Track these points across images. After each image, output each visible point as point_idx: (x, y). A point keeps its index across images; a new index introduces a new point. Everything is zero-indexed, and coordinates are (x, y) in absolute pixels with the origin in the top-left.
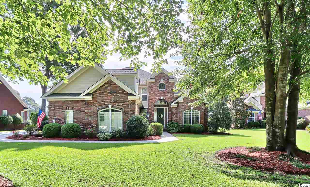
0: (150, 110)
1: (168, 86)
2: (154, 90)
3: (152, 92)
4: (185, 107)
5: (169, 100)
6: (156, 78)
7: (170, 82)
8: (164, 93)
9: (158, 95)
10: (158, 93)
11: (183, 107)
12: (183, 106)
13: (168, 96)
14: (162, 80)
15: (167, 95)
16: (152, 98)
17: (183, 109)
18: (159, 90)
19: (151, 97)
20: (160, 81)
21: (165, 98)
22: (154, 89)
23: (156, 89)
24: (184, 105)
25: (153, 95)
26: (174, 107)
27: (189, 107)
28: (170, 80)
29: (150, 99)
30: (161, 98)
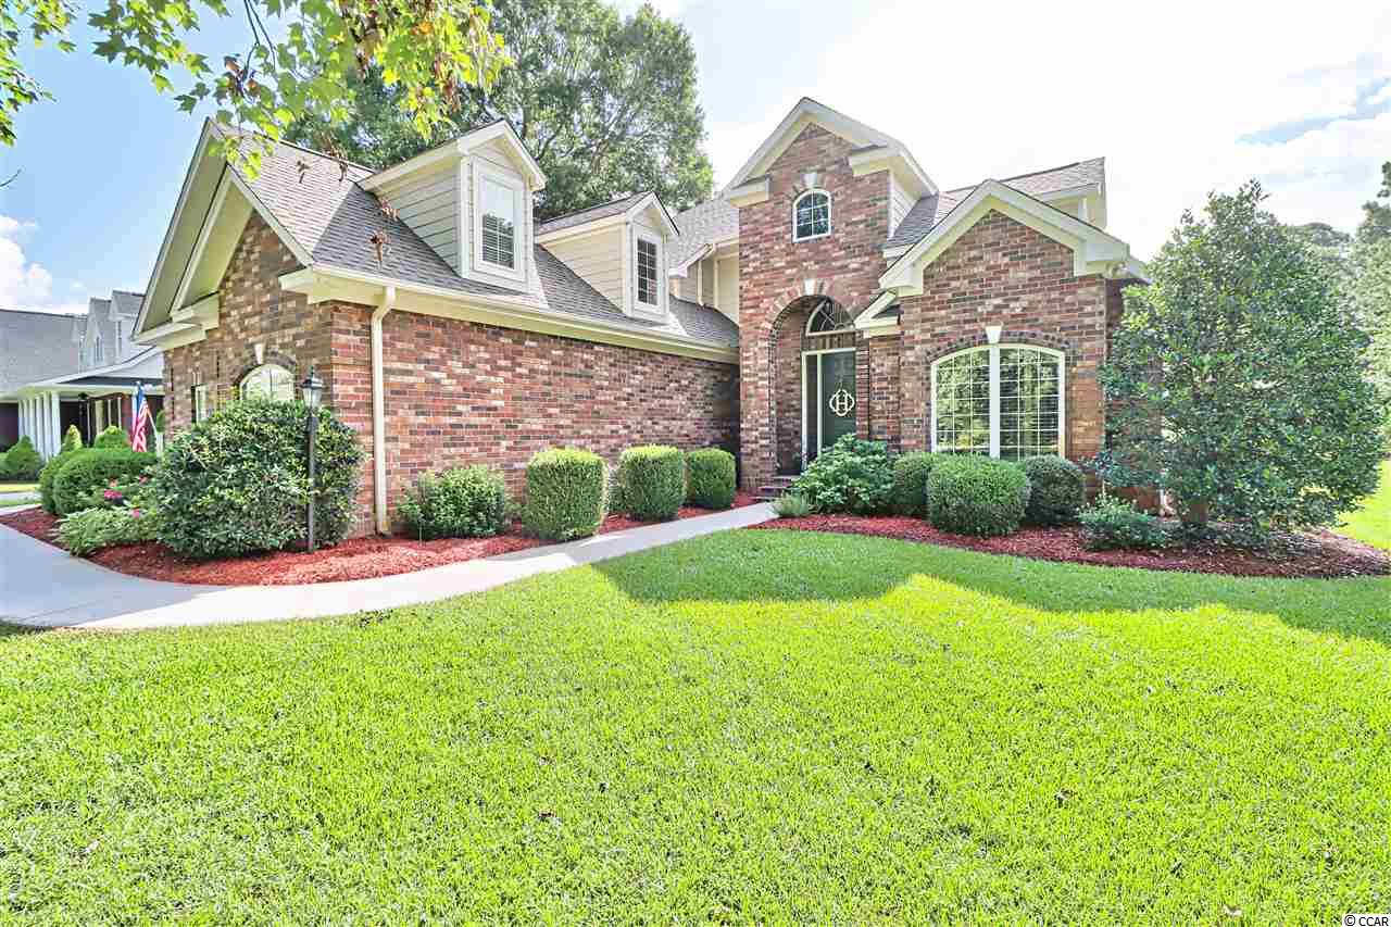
0: (747, 367)
1: (842, 206)
2: (767, 245)
3: (754, 260)
4: (938, 330)
5: (855, 294)
6: (774, 173)
7: (860, 180)
8: (822, 258)
9: (788, 271)
10: (790, 265)
11: (924, 331)
12: (928, 325)
13: (844, 269)
14: (811, 179)
15: (838, 264)
16: (757, 298)
17: (928, 347)
18: (795, 240)
19: (750, 295)
20: (798, 185)
21: (826, 288)
22: (767, 239)
23: (779, 237)
24: (931, 314)
25: (762, 276)
26: (882, 339)
27: (967, 327)
28: (853, 161)
29: (745, 304)
30: (803, 290)
